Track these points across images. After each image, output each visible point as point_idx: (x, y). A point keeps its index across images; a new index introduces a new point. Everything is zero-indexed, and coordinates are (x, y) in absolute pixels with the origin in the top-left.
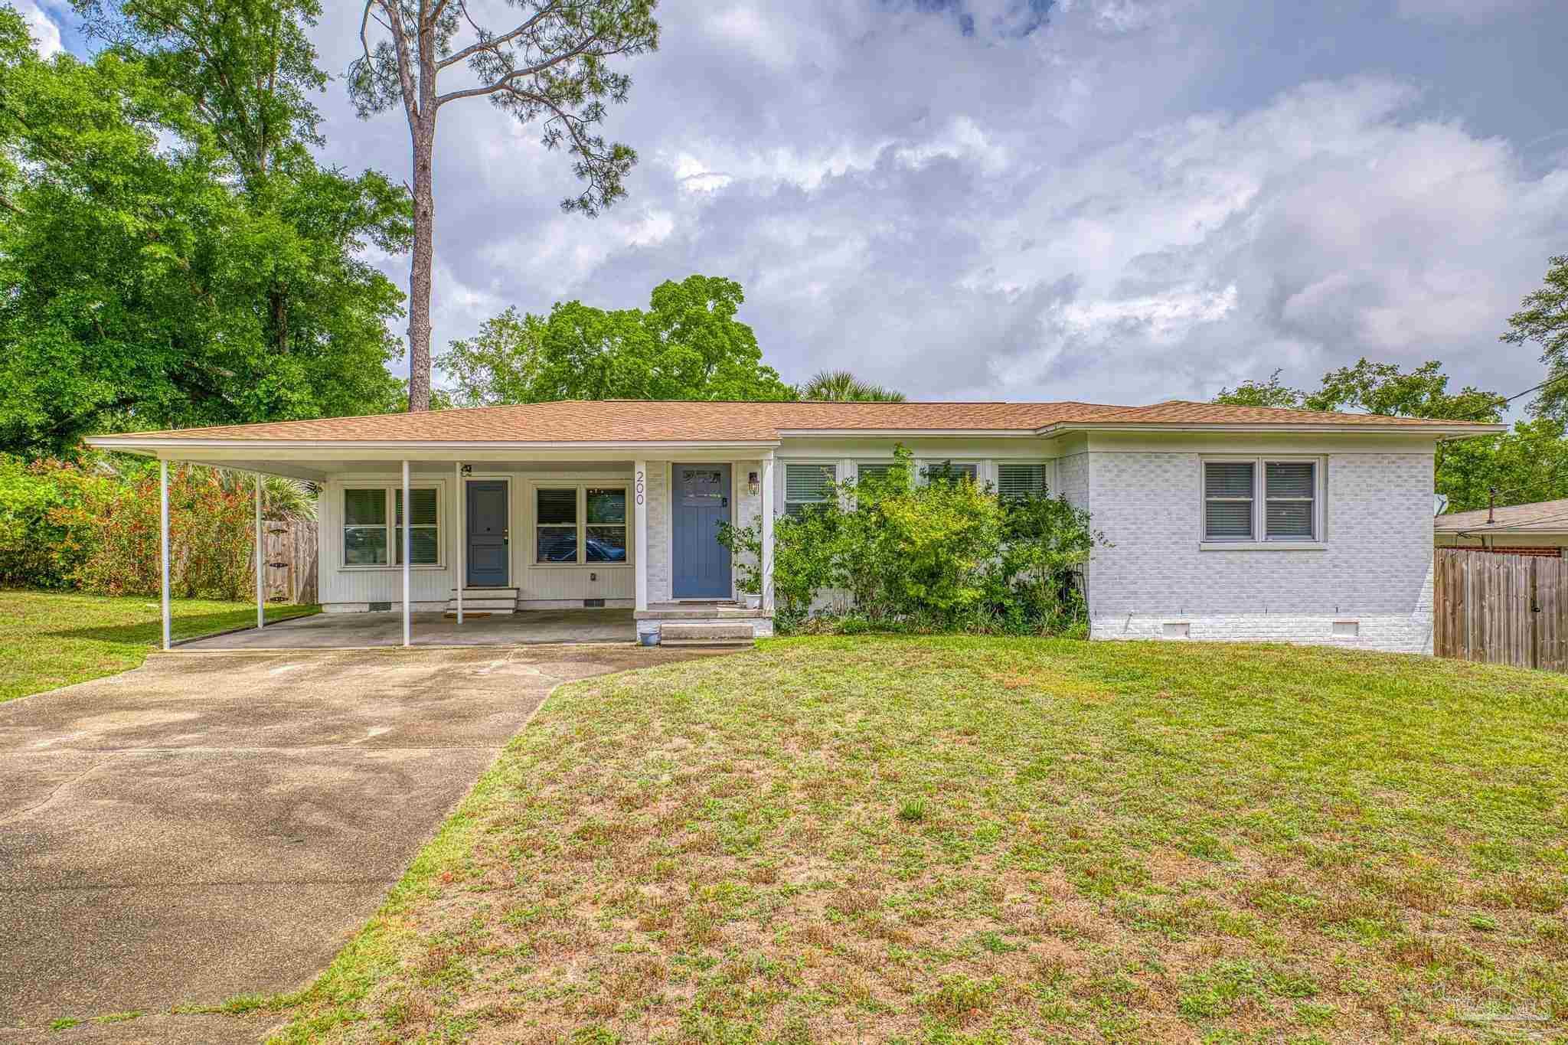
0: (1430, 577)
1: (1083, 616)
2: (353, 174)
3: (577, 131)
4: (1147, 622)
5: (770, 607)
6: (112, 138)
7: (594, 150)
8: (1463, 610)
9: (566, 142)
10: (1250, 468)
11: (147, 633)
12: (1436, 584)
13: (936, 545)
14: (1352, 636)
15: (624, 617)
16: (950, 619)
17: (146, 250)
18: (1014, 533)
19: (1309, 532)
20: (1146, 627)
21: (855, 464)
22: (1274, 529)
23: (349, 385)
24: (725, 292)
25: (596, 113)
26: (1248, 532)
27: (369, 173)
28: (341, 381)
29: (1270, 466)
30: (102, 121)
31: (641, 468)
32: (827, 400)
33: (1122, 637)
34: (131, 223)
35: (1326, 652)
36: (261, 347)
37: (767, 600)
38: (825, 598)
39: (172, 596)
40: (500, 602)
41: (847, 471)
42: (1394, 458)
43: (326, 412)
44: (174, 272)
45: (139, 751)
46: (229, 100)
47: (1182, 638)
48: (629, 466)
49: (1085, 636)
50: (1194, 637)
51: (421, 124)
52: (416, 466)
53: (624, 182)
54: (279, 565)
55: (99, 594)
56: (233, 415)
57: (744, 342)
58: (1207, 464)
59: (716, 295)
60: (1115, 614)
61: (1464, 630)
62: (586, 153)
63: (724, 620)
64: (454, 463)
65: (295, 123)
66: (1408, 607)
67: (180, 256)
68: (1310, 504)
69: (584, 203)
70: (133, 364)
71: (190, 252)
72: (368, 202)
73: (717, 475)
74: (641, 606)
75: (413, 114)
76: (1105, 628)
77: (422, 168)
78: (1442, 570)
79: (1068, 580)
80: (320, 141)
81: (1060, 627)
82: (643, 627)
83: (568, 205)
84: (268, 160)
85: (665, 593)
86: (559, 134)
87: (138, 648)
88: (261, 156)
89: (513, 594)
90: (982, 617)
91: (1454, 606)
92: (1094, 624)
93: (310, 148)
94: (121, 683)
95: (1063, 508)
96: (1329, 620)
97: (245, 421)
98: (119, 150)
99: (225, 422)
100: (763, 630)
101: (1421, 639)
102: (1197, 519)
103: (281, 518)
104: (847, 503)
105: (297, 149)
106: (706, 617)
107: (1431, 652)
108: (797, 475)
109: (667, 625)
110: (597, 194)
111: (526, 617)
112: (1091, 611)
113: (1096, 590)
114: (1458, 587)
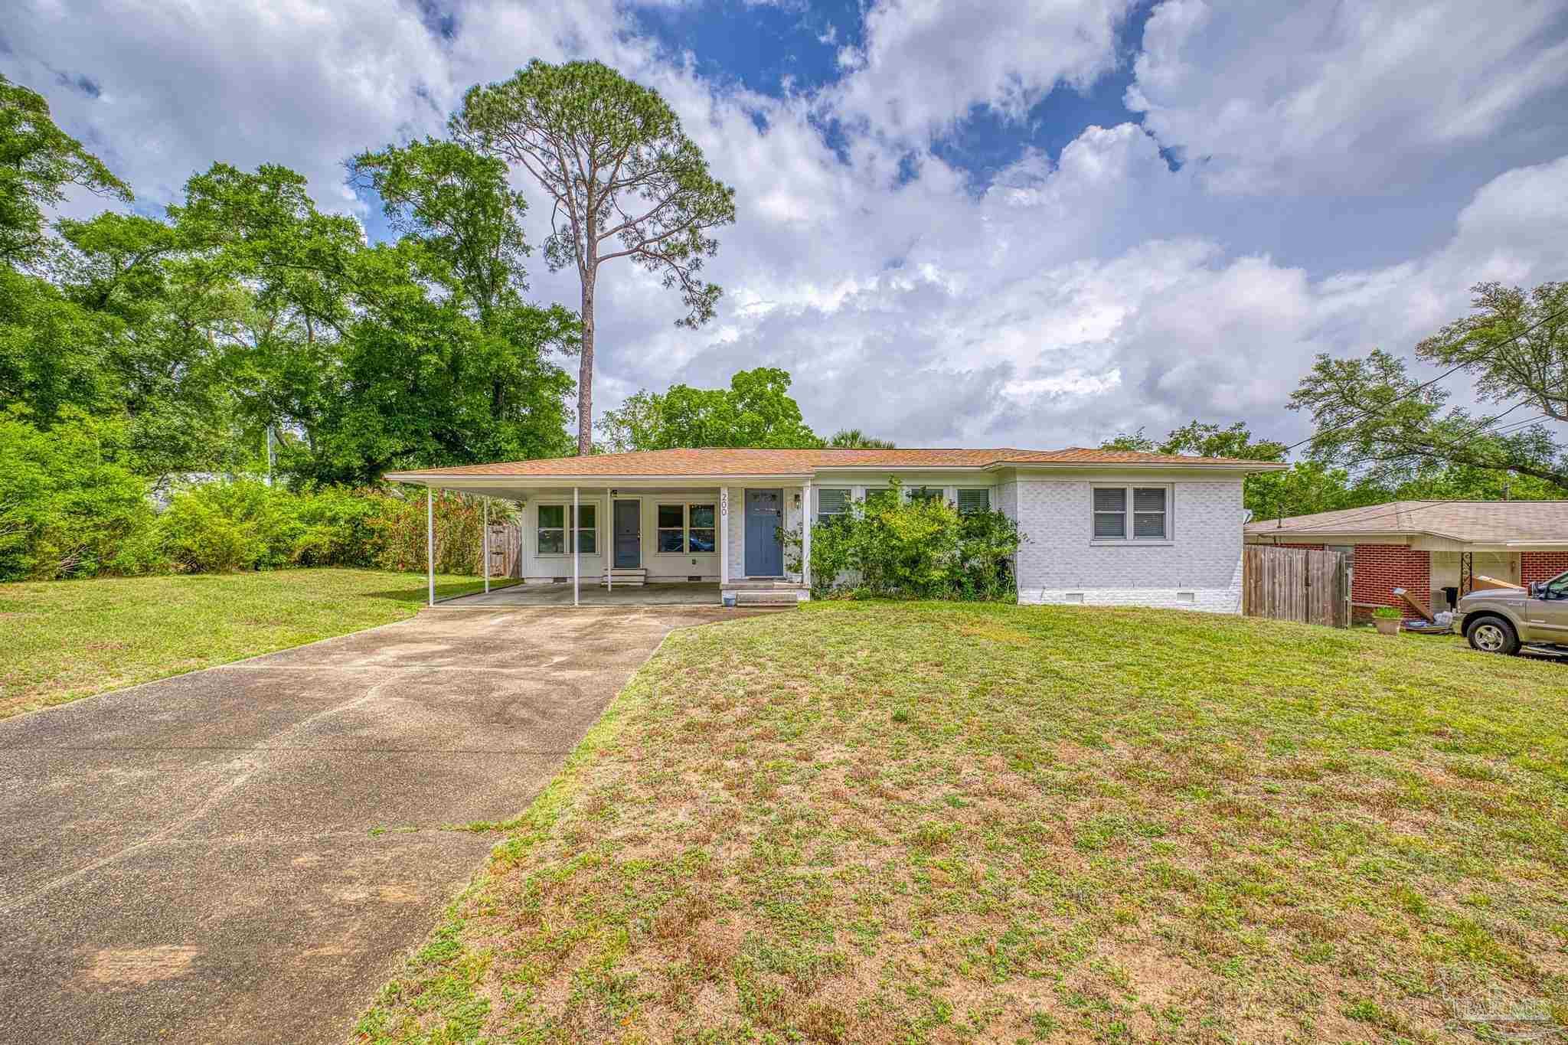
0: (1241, 563)
1: (1013, 588)
2: (544, 307)
3: (685, 277)
4: (1055, 593)
5: (808, 582)
6: (405, 290)
7: (696, 288)
8: (1262, 586)
9: (678, 284)
10: (1123, 491)
11: (420, 595)
12: (1245, 567)
13: (917, 542)
14: (1189, 602)
15: (714, 588)
16: (925, 591)
17: (423, 358)
18: (968, 534)
19: (1161, 533)
20: (1055, 596)
21: (864, 489)
22: (1139, 533)
23: (542, 439)
24: (779, 377)
25: (697, 264)
26: (1122, 534)
27: (554, 306)
28: (537, 437)
29: (1137, 491)
30: (399, 280)
31: (724, 492)
32: (845, 447)
33: (1038, 602)
34: (414, 341)
35: (1173, 613)
36: (489, 417)
37: (806, 577)
38: (844, 576)
39: (435, 572)
40: (635, 578)
41: (858, 494)
42: (1217, 485)
43: (528, 458)
44: (439, 370)
45: (417, 668)
46: (472, 264)
47: (1078, 603)
48: (717, 491)
49: (1014, 602)
50: (1086, 603)
51: (587, 275)
52: (583, 491)
53: (714, 308)
54: (498, 554)
55: (392, 570)
56: (470, 459)
57: (791, 411)
58: (1095, 489)
59: (774, 380)
60: (1034, 588)
61: (1262, 597)
62: (690, 290)
63: (778, 590)
64: (606, 489)
65: (511, 277)
66: (1225, 583)
67: (442, 360)
68: (1162, 516)
69: (689, 322)
70: (413, 428)
71: (448, 357)
72: (554, 324)
73: (774, 496)
74: (724, 581)
75: (582, 268)
76: (1028, 596)
77: (587, 303)
78: (1248, 559)
79: (1003, 565)
80: (526, 288)
81: (998, 596)
82: (726, 595)
83: (679, 323)
84: (494, 300)
85: (740, 572)
86: (673, 278)
87: (415, 605)
88: (490, 298)
89: (643, 572)
90: (947, 589)
91: (1256, 582)
92: (1020, 594)
93: (520, 292)
94: (406, 627)
95: (1000, 518)
96: (1174, 592)
97: (480, 463)
98: (410, 297)
99: (465, 463)
100: (804, 597)
101: (1235, 605)
102: (1089, 526)
103: (500, 524)
104: (858, 514)
105: (512, 293)
106: (766, 588)
107: (1241, 612)
108: (825, 496)
109: (740, 593)
110: (697, 316)
111: (653, 587)
112: (1019, 585)
113: (1022, 569)
114: (1259, 570)
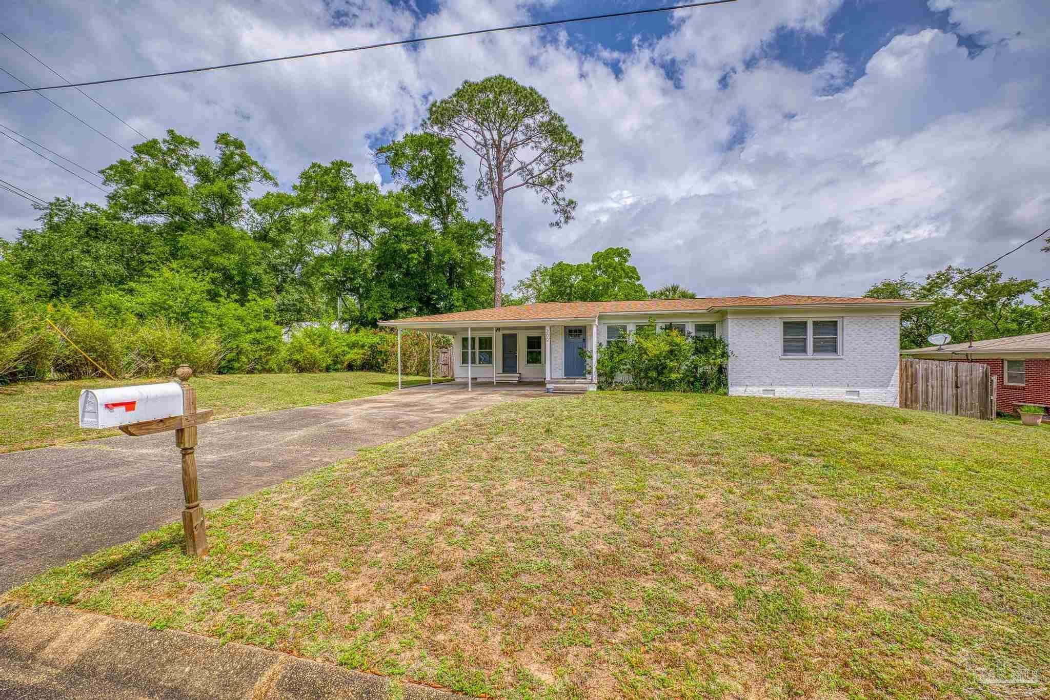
0: (897, 371)
1: (726, 386)
2: (476, 221)
3: (555, 196)
4: (755, 389)
5: (595, 380)
6: (400, 220)
7: (561, 203)
8: (917, 387)
9: (551, 201)
10: (806, 323)
11: (395, 385)
12: (901, 376)
13: (658, 357)
14: (856, 397)
15: (541, 384)
16: (668, 386)
17: (410, 256)
18: (697, 351)
19: (835, 351)
20: (755, 391)
21: (635, 325)
22: (817, 349)
23: (475, 299)
24: (623, 254)
25: (561, 188)
26: (804, 351)
27: (481, 220)
28: (473, 297)
29: (815, 323)
30: (398, 215)
31: (548, 328)
33: (743, 395)
34: (404, 247)
35: (841, 404)
36: (447, 287)
37: (594, 377)
38: (619, 377)
39: (402, 374)
40: (514, 378)
41: (631, 328)
42: (878, 318)
43: (467, 309)
44: (419, 262)
46: (438, 200)
47: (772, 396)
48: (543, 328)
49: (726, 394)
50: (777, 395)
51: (498, 201)
52: (473, 329)
53: (573, 214)
54: (445, 365)
55: (391, 373)
56: (436, 311)
57: (632, 274)
58: (784, 323)
59: (620, 255)
60: (740, 385)
61: (917, 397)
62: (558, 204)
63: (578, 384)
64: (492, 328)
65: (459, 205)
66: (885, 385)
67: (420, 257)
69: (557, 224)
70: (406, 295)
71: (423, 254)
72: (481, 231)
73: (580, 331)
74: (548, 378)
75: (495, 197)
76: (735, 391)
77: (499, 217)
78: (904, 369)
79: (721, 370)
80: (467, 210)
81: (715, 390)
82: (548, 386)
83: (552, 225)
84: (450, 218)
85: (560, 373)
86: (548, 198)
87: (392, 388)
88: (447, 218)
89: (518, 375)
90: (684, 385)
91: (912, 385)
92: (730, 389)
93: (463, 212)
94: (383, 397)
95: (721, 341)
96: (844, 390)
97: (442, 313)
98: (402, 223)
99: (435, 314)
100: (593, 388)
101: (893, 399)
102: (780, 346)
103: (446, 348)
104: (631, 340)
105: (459, 214)
106: (571, 383)
107: (898, 405)
108: (612, 330)
109: (558, 385)
110: (563, 220)
111: (521, 383)
112: (729, 385)
113: (732, 375)
114: (914, 377)
